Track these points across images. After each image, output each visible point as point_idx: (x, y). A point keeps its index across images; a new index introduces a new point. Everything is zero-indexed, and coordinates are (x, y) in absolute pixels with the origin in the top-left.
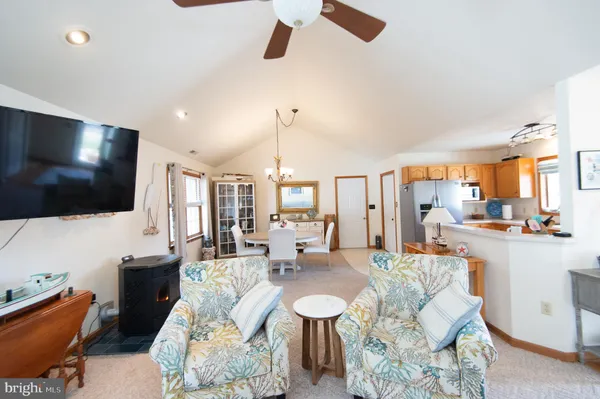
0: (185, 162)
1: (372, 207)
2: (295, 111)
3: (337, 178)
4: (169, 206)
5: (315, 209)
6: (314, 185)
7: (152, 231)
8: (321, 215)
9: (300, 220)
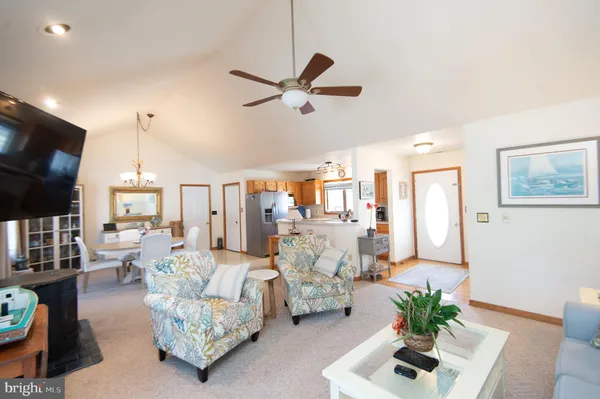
1: (215, 213)
2: (151, 116)
3: (182, 185)
5: (159, 216)
6: (158, 191)
8: (166, 222)
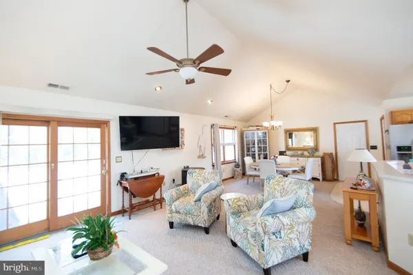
0: (220, 122)
1: (374, 147)
2: (288, 81)
3: (335, 124)
4: (212, 145)
5: (316, 149)
6: (315, 130)
7: (202, 156)
8: (321, 153)
9: (302, 156)
